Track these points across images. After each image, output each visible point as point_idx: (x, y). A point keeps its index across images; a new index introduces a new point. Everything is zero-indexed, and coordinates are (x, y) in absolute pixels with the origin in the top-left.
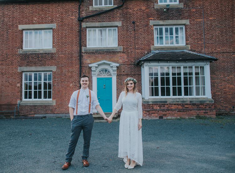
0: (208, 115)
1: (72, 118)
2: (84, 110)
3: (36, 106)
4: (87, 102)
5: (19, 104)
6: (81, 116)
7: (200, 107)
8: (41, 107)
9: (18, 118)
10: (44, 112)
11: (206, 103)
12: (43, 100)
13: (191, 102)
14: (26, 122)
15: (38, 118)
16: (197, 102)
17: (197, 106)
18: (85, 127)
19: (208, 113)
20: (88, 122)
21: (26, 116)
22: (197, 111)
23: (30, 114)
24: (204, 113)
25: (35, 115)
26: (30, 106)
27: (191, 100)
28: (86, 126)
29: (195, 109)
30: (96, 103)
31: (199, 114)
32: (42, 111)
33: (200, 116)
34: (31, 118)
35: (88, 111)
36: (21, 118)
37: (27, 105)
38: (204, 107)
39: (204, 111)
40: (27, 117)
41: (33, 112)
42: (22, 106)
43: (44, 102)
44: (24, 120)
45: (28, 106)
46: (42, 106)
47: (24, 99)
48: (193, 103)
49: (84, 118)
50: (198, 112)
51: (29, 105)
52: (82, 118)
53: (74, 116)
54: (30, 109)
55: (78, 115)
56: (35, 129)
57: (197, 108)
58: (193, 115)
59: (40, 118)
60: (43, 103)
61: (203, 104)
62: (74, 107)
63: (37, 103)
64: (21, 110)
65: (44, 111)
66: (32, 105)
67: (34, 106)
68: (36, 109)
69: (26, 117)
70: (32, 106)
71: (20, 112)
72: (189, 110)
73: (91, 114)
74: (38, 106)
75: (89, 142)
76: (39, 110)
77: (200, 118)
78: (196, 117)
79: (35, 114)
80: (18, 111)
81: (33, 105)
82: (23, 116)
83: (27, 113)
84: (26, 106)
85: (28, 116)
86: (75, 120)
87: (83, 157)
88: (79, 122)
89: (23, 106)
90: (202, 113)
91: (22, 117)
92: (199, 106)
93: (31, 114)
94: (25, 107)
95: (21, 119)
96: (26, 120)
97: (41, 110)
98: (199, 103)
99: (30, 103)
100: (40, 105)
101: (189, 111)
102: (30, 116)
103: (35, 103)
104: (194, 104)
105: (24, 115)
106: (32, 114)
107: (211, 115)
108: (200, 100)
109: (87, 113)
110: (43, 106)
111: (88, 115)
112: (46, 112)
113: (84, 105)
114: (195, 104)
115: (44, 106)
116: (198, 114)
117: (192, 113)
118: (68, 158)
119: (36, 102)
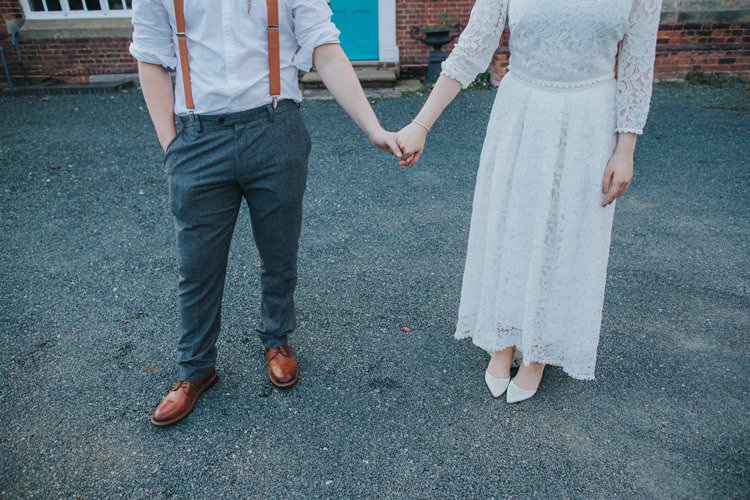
0: (733, 68)
1: (165, 134)
2: (233, 85)
3: (86, 40)
4: (248, 23)
5: (17, 34)
6: (222, 121)
7: (711, 40)
8: (109, 46)
9: (26, 92)
10: (124, 66)
11: (741, 20)
12: (108, 16)
13: (683, 16)
14: (53, 109)
15: (100, 89)
16: (709, 16)
17: (701, 34)
18: (257, 185)
19: (733, 60)
20: (271, 157)
21: (58, 82)
22: (697, 53)
23: (70, 75)
24: (722, 61)
25: (93, 79)
26: (64, 41)
27: (684, 10)
28: (266, 184)
29: (691, 46)
30: (310, 30)
31: (699, 67)
32: (116, 61)
33: (701, 75)
34: (74, 91)
35: (266, 87)
36: (36, 90)
37: (49, 36)
38: (727, 38)
39: (722, 55)
40: (58, 86)
41: (80, 67)
42: (30, 41)
43: (115, 26)
44: (47, 98)
45: (53, 41)
46: (110, 39)
47: (30, 15)
48: (691, 22)
49: (241, 133)
50: (701, 58)
51: (55, 37)
52: (227, 134)
53: (180, 122)
54: (63, 52)
55: (199, 111)
56: (81, 139)
57: (702, 41)
58: (677, 69)
59: (107, 89)
60: (110, 29)
61: (727, 26)
62: (167, 62)
63: (85, 30)
64: (30, 58)
65: (121, 61)
66: (67, 36)
67: (78, 41)
68: (90, 52)
69: (54, 87)
70: (70, 41)
71: (29, 68)
72: (668, 50)
73: (291, 101)
74: (94, 40)
75: (290, 265)
76: (102, 56)
77: (703, 83)
78: (688, 78)
79: (89, 74)
80: (21, 64)
81: (74, 36)
82: (45, 80)
83: (58, 68)
84: (47, 41)
85: (64, 83)
86: (185, 144)
87: (265, 336)
88: (210, 159)
89: (36, 41)
90: (713, 61)
91: (42, 86)
92: (709, 34)
93: (75, 75)
94: (44, 47)
95: (37, 95)
96: (56, 98)
97: (108, 56)
98: (715, 22)
99: (59, 31)
100: (101, 36)
101: (666, 55)
102: (72, 80)
103: (80, 30)
104: (692, 28)
105: (50, 79)
106: (80, 75)
107: (744, 67)
108: (719, 9)
109: (262, 97)
110: (114, 43)
111: (264, 109)
112: (129, 66)
113: (230, 50)
114: (697, 26)
115: (117, 40)
116: (695, 68)
117: (677, 62)
118: (189, 357)
119: (82, 26)
